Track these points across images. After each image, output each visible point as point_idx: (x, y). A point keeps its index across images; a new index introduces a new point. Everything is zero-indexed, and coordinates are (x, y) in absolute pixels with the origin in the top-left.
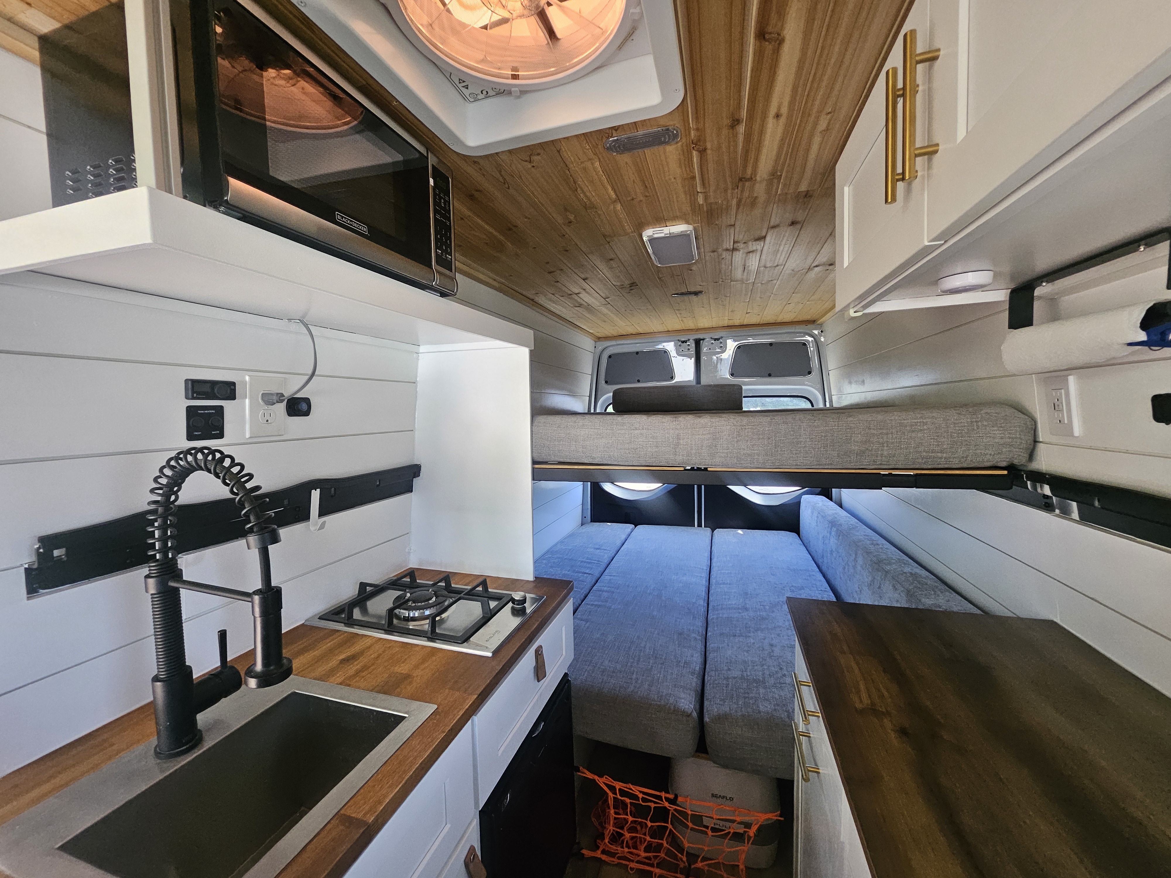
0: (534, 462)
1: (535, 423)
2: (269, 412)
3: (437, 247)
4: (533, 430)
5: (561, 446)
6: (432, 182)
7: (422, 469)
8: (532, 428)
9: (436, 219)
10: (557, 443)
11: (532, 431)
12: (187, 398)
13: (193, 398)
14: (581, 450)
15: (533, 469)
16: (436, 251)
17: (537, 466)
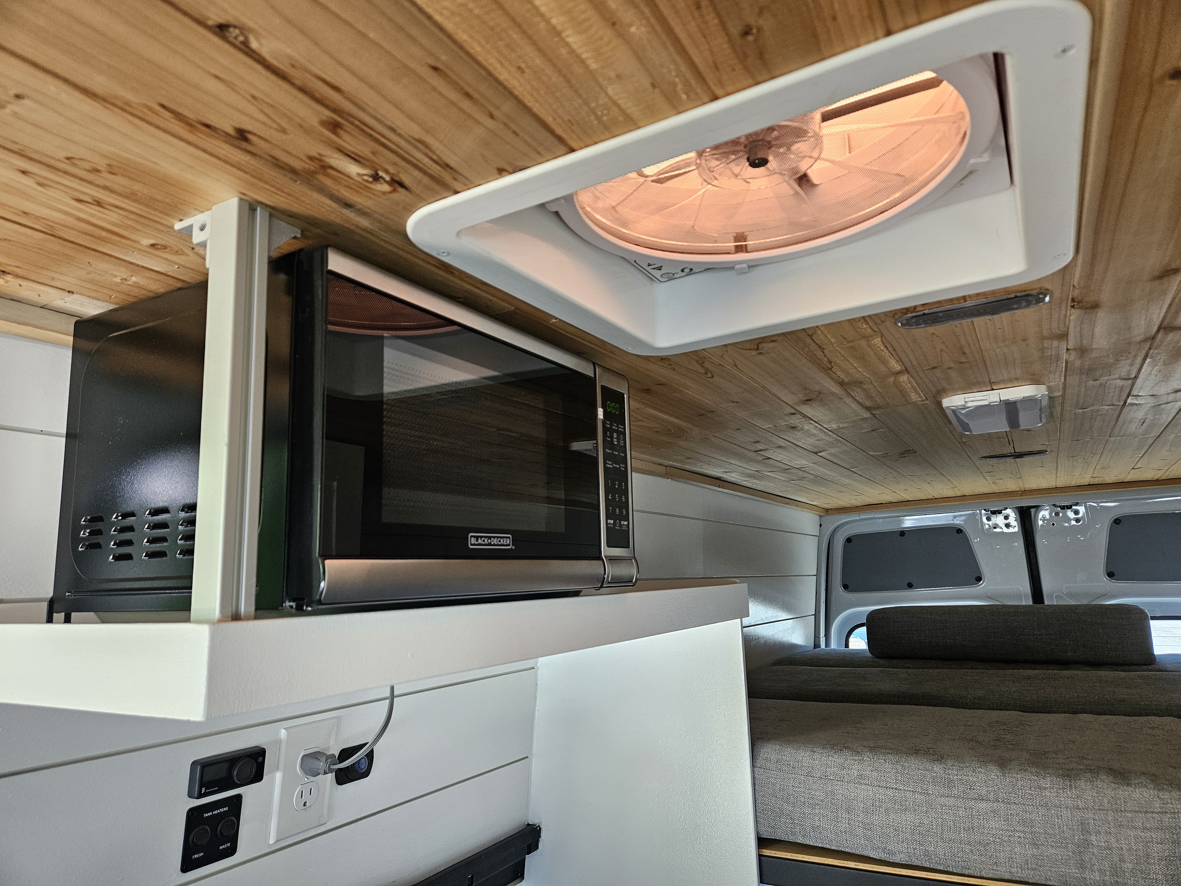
0: (762, 842)
1: (759, 762)
2: (310, 786)
3: (607, 518)
4: (757, 776)
5: (817, 819)
6: (600, 413)
7: (543, 834)
8: (753, 772)
9: (606, 469)
10: (807, 811)
11: (754, 779)
12: (190, 795)
13: (201, 796)
14: (860, 831)
15: (760, 857)
16: (607, 521)
17: (767, 852)
